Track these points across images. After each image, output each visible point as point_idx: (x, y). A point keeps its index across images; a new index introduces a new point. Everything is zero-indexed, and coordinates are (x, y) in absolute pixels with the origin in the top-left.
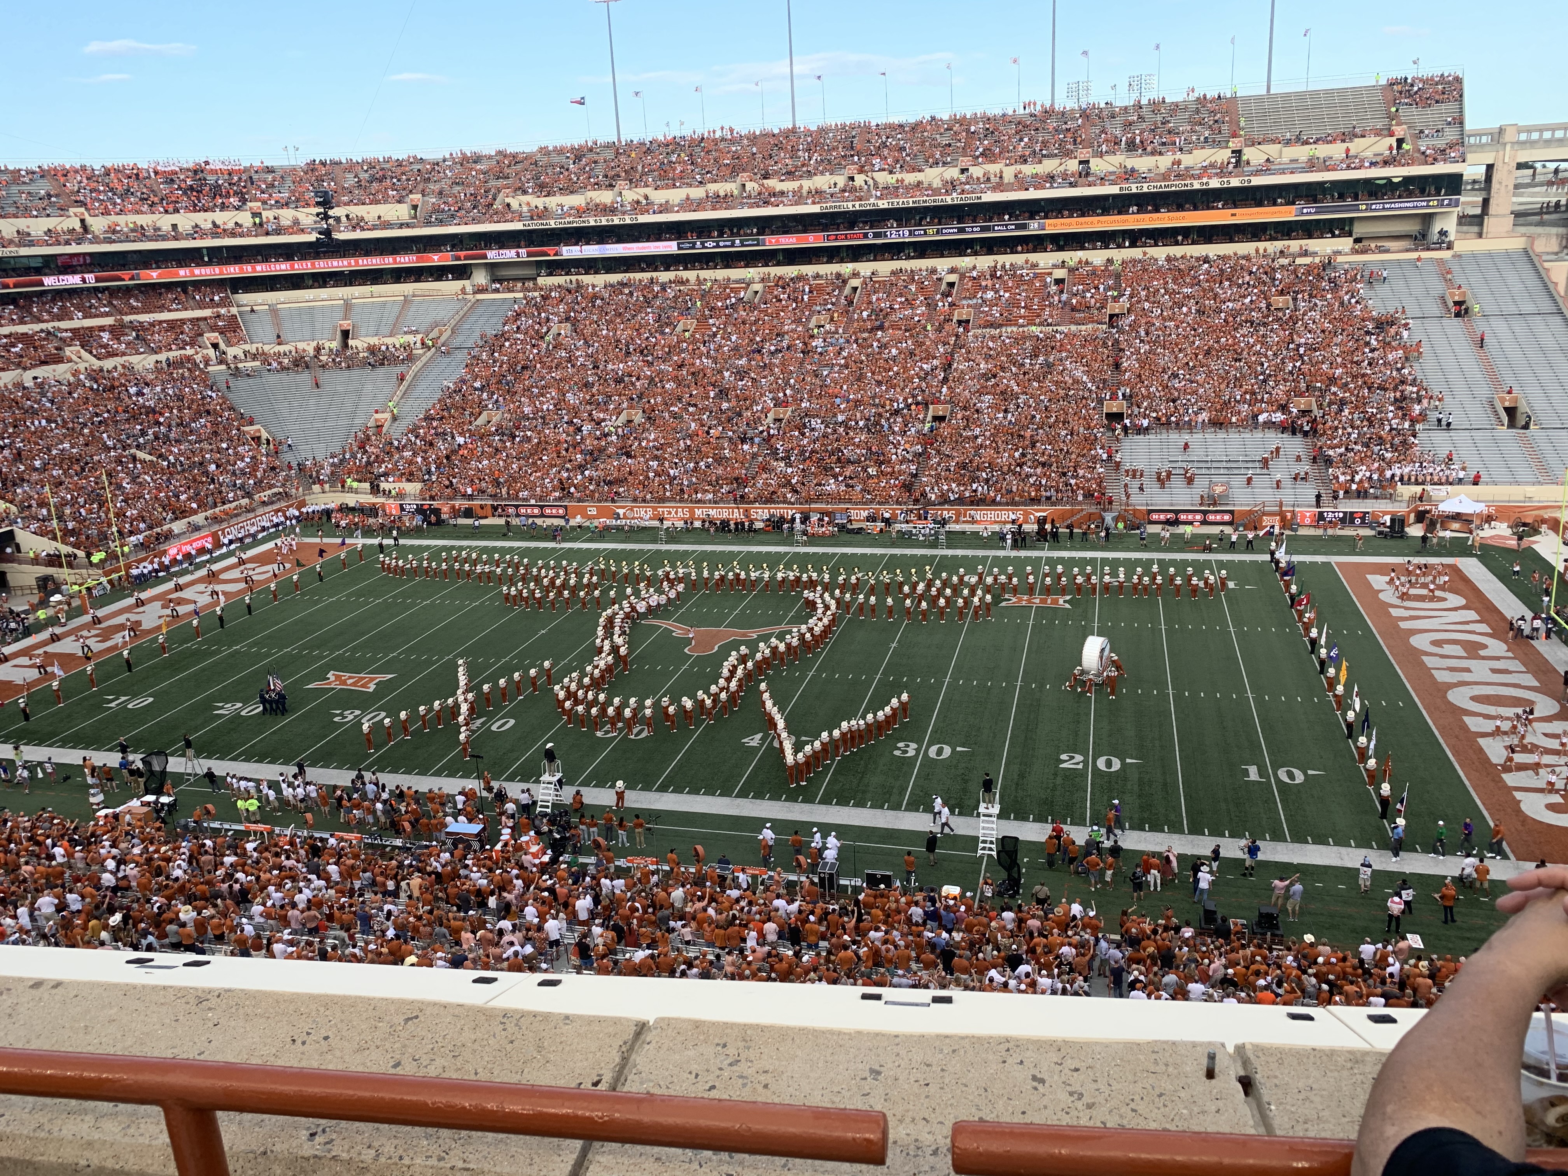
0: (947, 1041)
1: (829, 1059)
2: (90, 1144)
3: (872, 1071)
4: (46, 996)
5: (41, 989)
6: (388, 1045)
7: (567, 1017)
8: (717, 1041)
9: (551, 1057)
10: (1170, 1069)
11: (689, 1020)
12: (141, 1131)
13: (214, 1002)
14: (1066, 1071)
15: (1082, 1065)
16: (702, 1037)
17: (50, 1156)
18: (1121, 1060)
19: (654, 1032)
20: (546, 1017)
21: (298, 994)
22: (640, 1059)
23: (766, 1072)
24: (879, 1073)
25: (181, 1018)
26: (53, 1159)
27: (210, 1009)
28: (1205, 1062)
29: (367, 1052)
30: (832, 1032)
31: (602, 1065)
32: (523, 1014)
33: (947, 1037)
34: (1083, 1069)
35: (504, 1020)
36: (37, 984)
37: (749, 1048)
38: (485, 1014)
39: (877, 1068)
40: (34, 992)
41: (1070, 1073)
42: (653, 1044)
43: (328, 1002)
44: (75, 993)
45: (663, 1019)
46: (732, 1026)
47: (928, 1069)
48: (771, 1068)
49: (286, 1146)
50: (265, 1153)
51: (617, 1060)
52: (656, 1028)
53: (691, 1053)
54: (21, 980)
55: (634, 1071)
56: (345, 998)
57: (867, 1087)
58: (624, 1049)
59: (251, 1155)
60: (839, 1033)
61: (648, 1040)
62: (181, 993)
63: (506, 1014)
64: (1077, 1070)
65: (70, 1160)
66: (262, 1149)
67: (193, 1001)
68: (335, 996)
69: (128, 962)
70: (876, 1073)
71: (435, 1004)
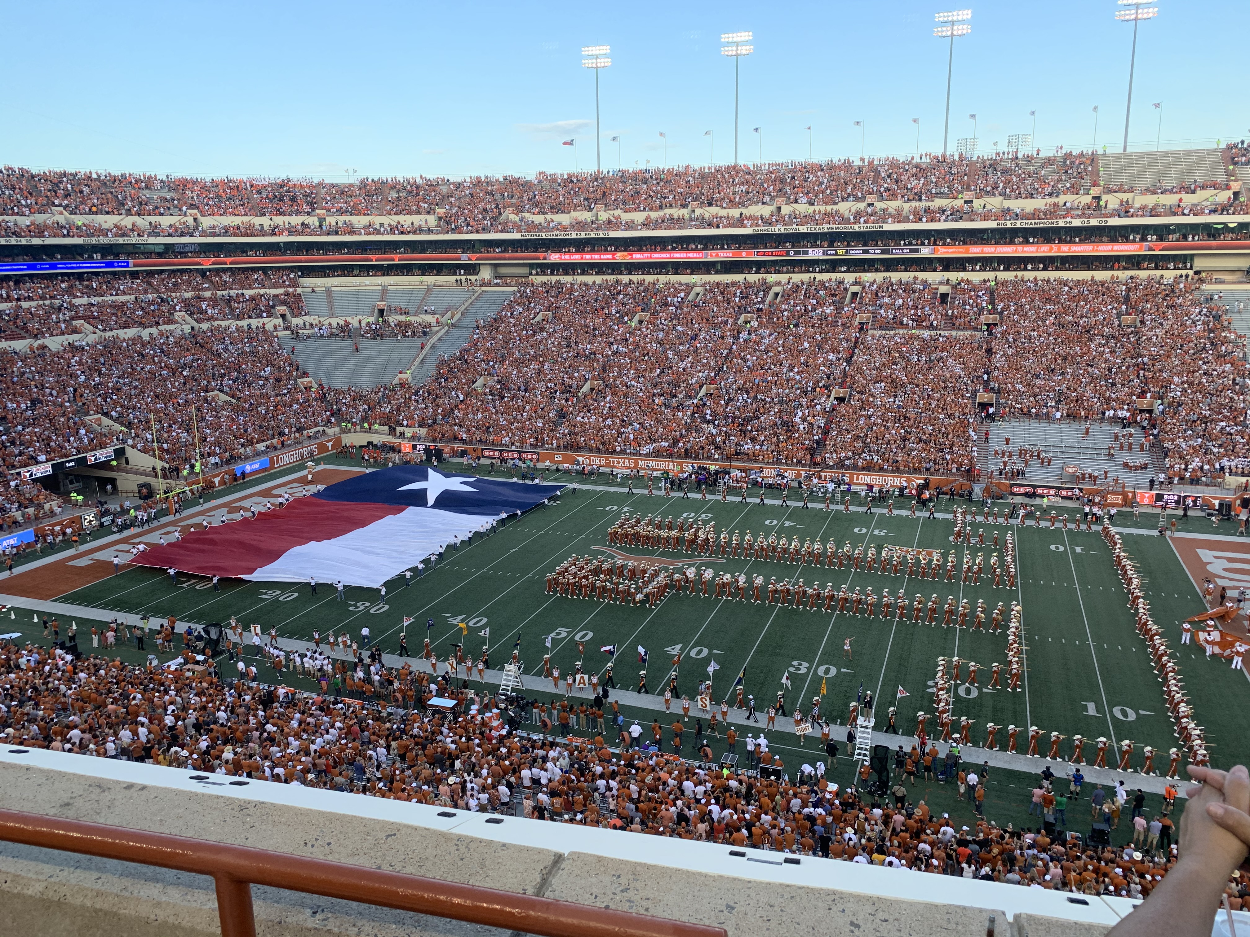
0: (788, 889)
1: (696, 893)
2: (159, 904)
3: (728, 906)
4: (135, 795)
5: (132, 791)
6: (372, 854)
7: (504, 845)
8: (613, 872)
9: (490, 872)
10: (960, 927)
11: (594, 856)
12: (195, 898)
13: (251, 810)
14: (878, 920)
15: (891, 918)
16: (602, 869)
17: (129, 911)
18: (922, 917)
19: (567, 862)
20: (489, 843)
21: (311, 810)
22: (555, 881)
23: (648, 899)
24: (733, 908)
25: (228, 819)
26: (133, 913)
27: (248, 815)
28: (987, 924)
29: (357, 857)
30: (700, 874)
31: (527, 882)
32: (472, 840)
33: (787, 886)
34: (891, 920)
35: (459, 843)
36: (130, 787)
37: (637, 880)
38: (445, 837)
39: (732, 904)
40: (127, 791)
41: (880, 922)
42: (566, 871)
43: (332, 818)
44: (155, 795)
45: (575, 853)
46: (627, 863)
47: (771, 909)
48: (652, 897)
49: (295, 919)
50: (280, 923)
51: (538, 880)
52: (569, 859)
53: (594, 880)
54: (118, 782)
55: (550, 889)
56: (344, 816)
57: (723, 918)
58: (544, 872)
59: (270, 923)
60: (706, 876)
61: (562, 867)
62: (229, 801)
63: (460, 838)
64: (886, 921)
65: (144, 915)
66: (278, 919)
67: (236, 808)
68: (337, 814)
69: (191, 778)
70: (731, 908)
71: (409, 826)
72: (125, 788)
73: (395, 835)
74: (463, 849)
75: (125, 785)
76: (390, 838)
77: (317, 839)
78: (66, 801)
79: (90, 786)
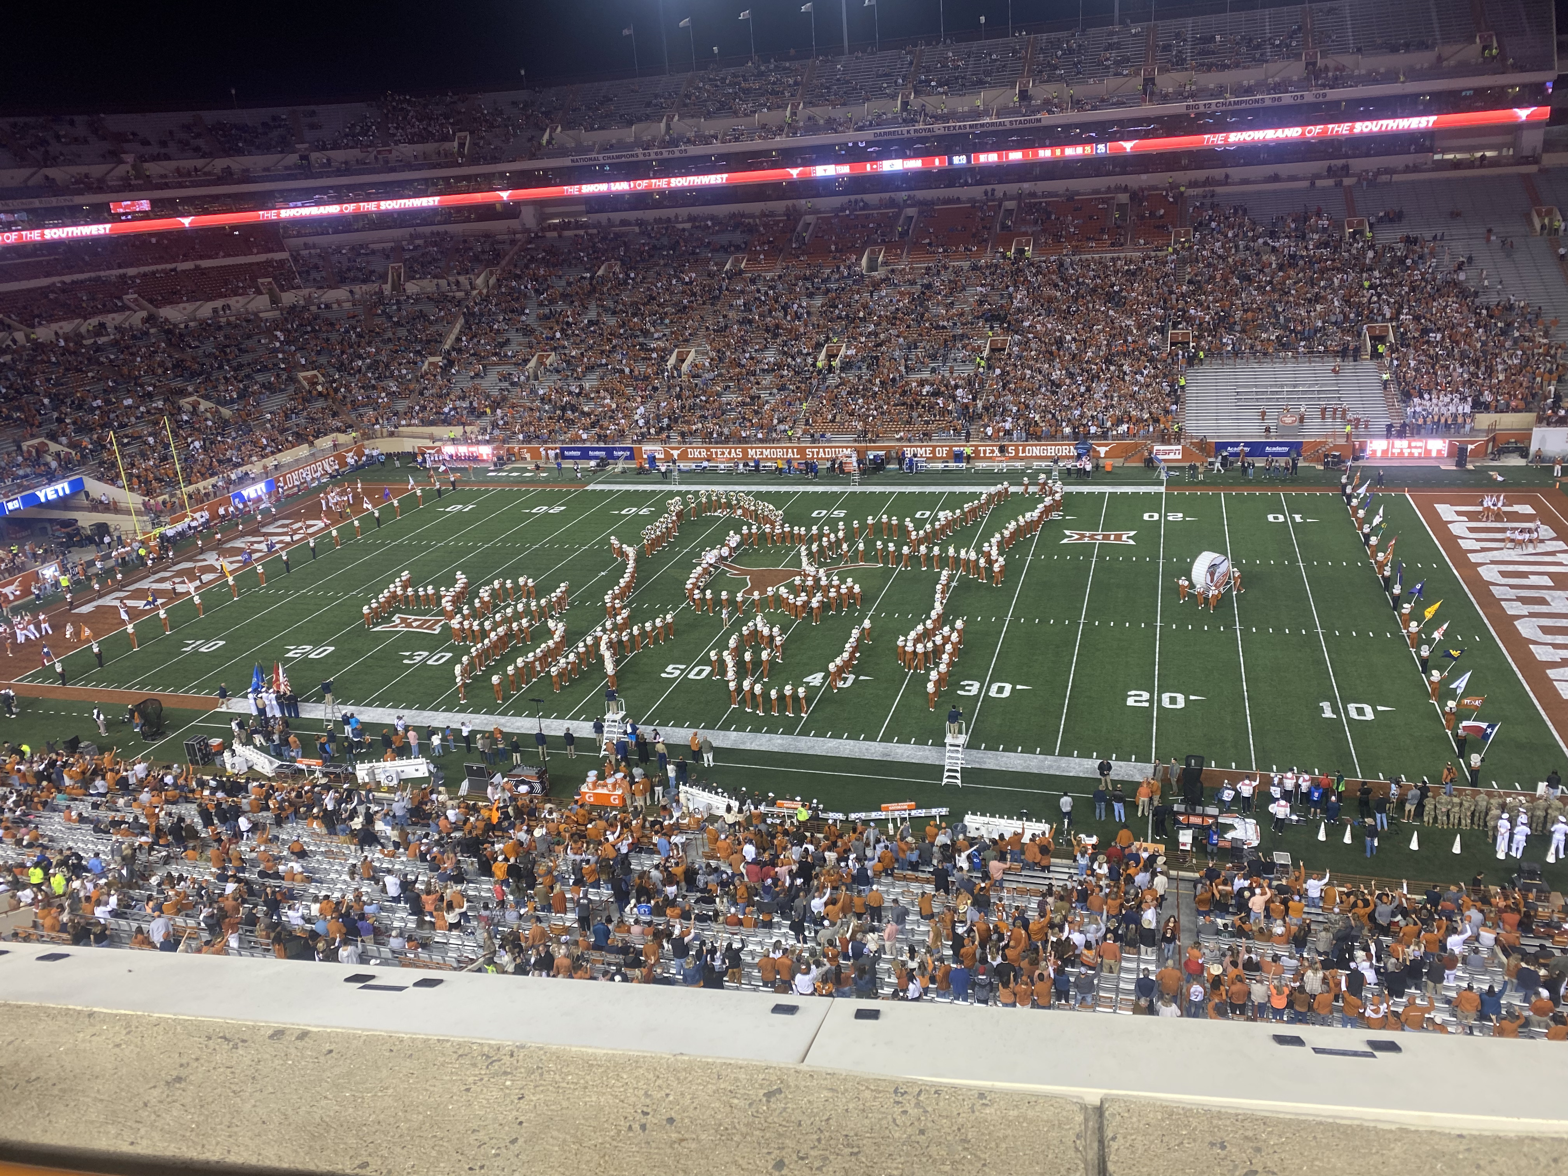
72: (271, 1037)
73: (779, 1091)
74: (913, 1112)
75: (270, 1032)
76: (773, 1099)
77: (645, 1114)
78: (175, 1074)
79: (209, 1038)
